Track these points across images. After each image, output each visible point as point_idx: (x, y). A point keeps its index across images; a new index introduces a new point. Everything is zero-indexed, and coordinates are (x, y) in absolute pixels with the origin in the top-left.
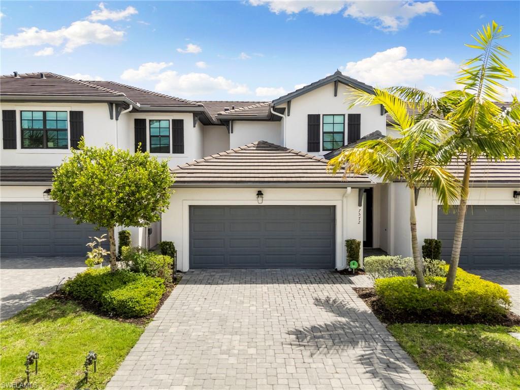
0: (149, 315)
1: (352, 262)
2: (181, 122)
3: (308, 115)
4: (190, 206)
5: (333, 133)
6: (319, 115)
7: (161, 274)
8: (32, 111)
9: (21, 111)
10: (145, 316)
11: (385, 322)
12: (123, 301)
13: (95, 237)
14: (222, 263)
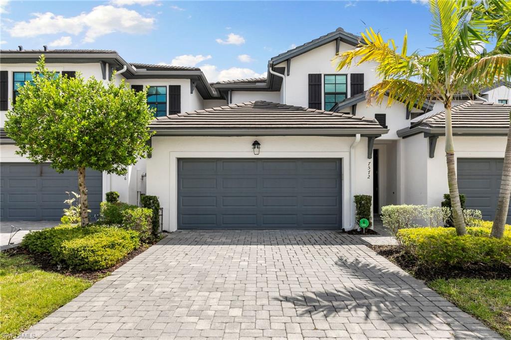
0: (107, 268)
1: (361, 221)
2: (179, 87)
3: (309, 75)
4: (179, 160)
5: (335, 94)
6: (321, 74)
7: (137, 227)
8: (25, 72)
9: (14, 73)
10: (100, 270)
11: (420, 279)
12: (73, 250)
13: (73, 193)
14: (214, 224)
